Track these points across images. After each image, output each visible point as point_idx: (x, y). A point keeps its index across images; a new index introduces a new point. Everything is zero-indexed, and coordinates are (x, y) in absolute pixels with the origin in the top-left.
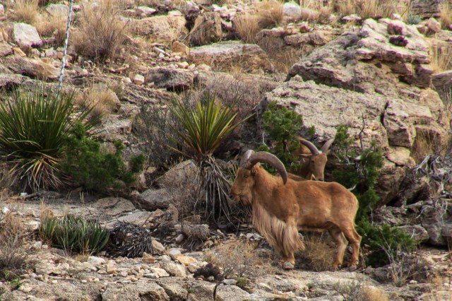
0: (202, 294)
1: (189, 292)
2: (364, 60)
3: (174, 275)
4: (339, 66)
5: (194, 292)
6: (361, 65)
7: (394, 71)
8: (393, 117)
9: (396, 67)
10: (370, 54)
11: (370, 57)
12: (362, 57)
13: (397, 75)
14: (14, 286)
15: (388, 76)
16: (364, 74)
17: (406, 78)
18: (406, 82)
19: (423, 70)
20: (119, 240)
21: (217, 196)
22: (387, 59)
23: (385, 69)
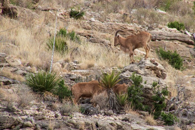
0: (127, 126)
1: (123, 125)
2: (147, 68)
3: (116, 120)
4: (139, 70)
5: (125, 125)
6: (146, 70)
7: (155, 73)
8: (162, 84)
9: (156, 72)
10: (149, 66)
11: (149, 68)
12: (147, 67)
13: (156, 74)
14: (70, 117)
15: (154, 74)
16: (148, 72)
17: (158, 76)
18: (158, 77)
19: (164, 73)
20: (88, 112)
21: (114, 103)
22: (154, 69)
23: (153, 72)
